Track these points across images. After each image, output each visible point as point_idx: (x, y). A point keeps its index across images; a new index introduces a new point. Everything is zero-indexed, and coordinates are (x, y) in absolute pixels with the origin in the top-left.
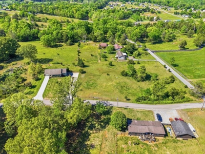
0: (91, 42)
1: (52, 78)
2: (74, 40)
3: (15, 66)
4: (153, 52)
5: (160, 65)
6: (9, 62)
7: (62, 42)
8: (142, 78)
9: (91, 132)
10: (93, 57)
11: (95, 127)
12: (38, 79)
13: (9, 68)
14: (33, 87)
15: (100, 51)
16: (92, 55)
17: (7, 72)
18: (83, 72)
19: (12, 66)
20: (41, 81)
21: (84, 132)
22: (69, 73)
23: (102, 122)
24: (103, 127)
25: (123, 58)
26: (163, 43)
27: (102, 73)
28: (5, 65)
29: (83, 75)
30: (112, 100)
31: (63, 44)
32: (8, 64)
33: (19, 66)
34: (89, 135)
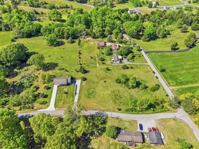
0: (90, 38)
1: (60, 87)
3: (27, 72)
4: (146, 53)
5: (150, 70)
6: (21, 68)
8: (133, 86)
9: (92, 138)
10: (93, 60)
11: (94, 134)
12: (49, 88)
13: (23, 74)
14: (46, 96)
15: (98, 51)
17: (21, 78)
18: (85, 79)
19: (24, 72)
21: (87, 138)
22: (73, 80)
23: (100, 130)
24: (100, 134)
25: (118, 62)
27: (100, 80)
28: (18, 71)
29: (84, 83)
31: (64, 40)
32: (21, 70)
33: (30, 72)
34: (91, 140)
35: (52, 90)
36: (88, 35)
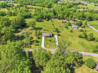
0: (57, 19)
1: (46, 38)
2: (49, 18)
4: (91, 25)
5: (97, 32)
6: (22, 29)
7: (43, 19)
8: (91, 39)
9: (75, 68)
12: (39, 38)
13: (23, 32)
14: (38, 42)
15: (63, 24)
16: (60, 26)
17: (22, 33)
18: (59, 35)
19: (24, 31)
20: (41, 39)
22: (53, 35)
23: (79, 62)
25: (77, 28)
26: (94, 21)
27: (69, 36)
28: (21, 30)
29: (59, 37)
30: (80, 51)
32: (22, 30)
33: (27, 31)
35: (42, 39)
36: (55, 18)
